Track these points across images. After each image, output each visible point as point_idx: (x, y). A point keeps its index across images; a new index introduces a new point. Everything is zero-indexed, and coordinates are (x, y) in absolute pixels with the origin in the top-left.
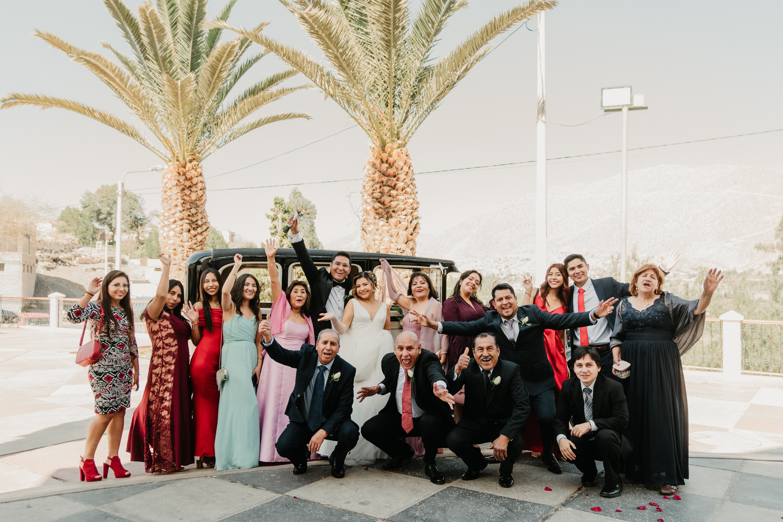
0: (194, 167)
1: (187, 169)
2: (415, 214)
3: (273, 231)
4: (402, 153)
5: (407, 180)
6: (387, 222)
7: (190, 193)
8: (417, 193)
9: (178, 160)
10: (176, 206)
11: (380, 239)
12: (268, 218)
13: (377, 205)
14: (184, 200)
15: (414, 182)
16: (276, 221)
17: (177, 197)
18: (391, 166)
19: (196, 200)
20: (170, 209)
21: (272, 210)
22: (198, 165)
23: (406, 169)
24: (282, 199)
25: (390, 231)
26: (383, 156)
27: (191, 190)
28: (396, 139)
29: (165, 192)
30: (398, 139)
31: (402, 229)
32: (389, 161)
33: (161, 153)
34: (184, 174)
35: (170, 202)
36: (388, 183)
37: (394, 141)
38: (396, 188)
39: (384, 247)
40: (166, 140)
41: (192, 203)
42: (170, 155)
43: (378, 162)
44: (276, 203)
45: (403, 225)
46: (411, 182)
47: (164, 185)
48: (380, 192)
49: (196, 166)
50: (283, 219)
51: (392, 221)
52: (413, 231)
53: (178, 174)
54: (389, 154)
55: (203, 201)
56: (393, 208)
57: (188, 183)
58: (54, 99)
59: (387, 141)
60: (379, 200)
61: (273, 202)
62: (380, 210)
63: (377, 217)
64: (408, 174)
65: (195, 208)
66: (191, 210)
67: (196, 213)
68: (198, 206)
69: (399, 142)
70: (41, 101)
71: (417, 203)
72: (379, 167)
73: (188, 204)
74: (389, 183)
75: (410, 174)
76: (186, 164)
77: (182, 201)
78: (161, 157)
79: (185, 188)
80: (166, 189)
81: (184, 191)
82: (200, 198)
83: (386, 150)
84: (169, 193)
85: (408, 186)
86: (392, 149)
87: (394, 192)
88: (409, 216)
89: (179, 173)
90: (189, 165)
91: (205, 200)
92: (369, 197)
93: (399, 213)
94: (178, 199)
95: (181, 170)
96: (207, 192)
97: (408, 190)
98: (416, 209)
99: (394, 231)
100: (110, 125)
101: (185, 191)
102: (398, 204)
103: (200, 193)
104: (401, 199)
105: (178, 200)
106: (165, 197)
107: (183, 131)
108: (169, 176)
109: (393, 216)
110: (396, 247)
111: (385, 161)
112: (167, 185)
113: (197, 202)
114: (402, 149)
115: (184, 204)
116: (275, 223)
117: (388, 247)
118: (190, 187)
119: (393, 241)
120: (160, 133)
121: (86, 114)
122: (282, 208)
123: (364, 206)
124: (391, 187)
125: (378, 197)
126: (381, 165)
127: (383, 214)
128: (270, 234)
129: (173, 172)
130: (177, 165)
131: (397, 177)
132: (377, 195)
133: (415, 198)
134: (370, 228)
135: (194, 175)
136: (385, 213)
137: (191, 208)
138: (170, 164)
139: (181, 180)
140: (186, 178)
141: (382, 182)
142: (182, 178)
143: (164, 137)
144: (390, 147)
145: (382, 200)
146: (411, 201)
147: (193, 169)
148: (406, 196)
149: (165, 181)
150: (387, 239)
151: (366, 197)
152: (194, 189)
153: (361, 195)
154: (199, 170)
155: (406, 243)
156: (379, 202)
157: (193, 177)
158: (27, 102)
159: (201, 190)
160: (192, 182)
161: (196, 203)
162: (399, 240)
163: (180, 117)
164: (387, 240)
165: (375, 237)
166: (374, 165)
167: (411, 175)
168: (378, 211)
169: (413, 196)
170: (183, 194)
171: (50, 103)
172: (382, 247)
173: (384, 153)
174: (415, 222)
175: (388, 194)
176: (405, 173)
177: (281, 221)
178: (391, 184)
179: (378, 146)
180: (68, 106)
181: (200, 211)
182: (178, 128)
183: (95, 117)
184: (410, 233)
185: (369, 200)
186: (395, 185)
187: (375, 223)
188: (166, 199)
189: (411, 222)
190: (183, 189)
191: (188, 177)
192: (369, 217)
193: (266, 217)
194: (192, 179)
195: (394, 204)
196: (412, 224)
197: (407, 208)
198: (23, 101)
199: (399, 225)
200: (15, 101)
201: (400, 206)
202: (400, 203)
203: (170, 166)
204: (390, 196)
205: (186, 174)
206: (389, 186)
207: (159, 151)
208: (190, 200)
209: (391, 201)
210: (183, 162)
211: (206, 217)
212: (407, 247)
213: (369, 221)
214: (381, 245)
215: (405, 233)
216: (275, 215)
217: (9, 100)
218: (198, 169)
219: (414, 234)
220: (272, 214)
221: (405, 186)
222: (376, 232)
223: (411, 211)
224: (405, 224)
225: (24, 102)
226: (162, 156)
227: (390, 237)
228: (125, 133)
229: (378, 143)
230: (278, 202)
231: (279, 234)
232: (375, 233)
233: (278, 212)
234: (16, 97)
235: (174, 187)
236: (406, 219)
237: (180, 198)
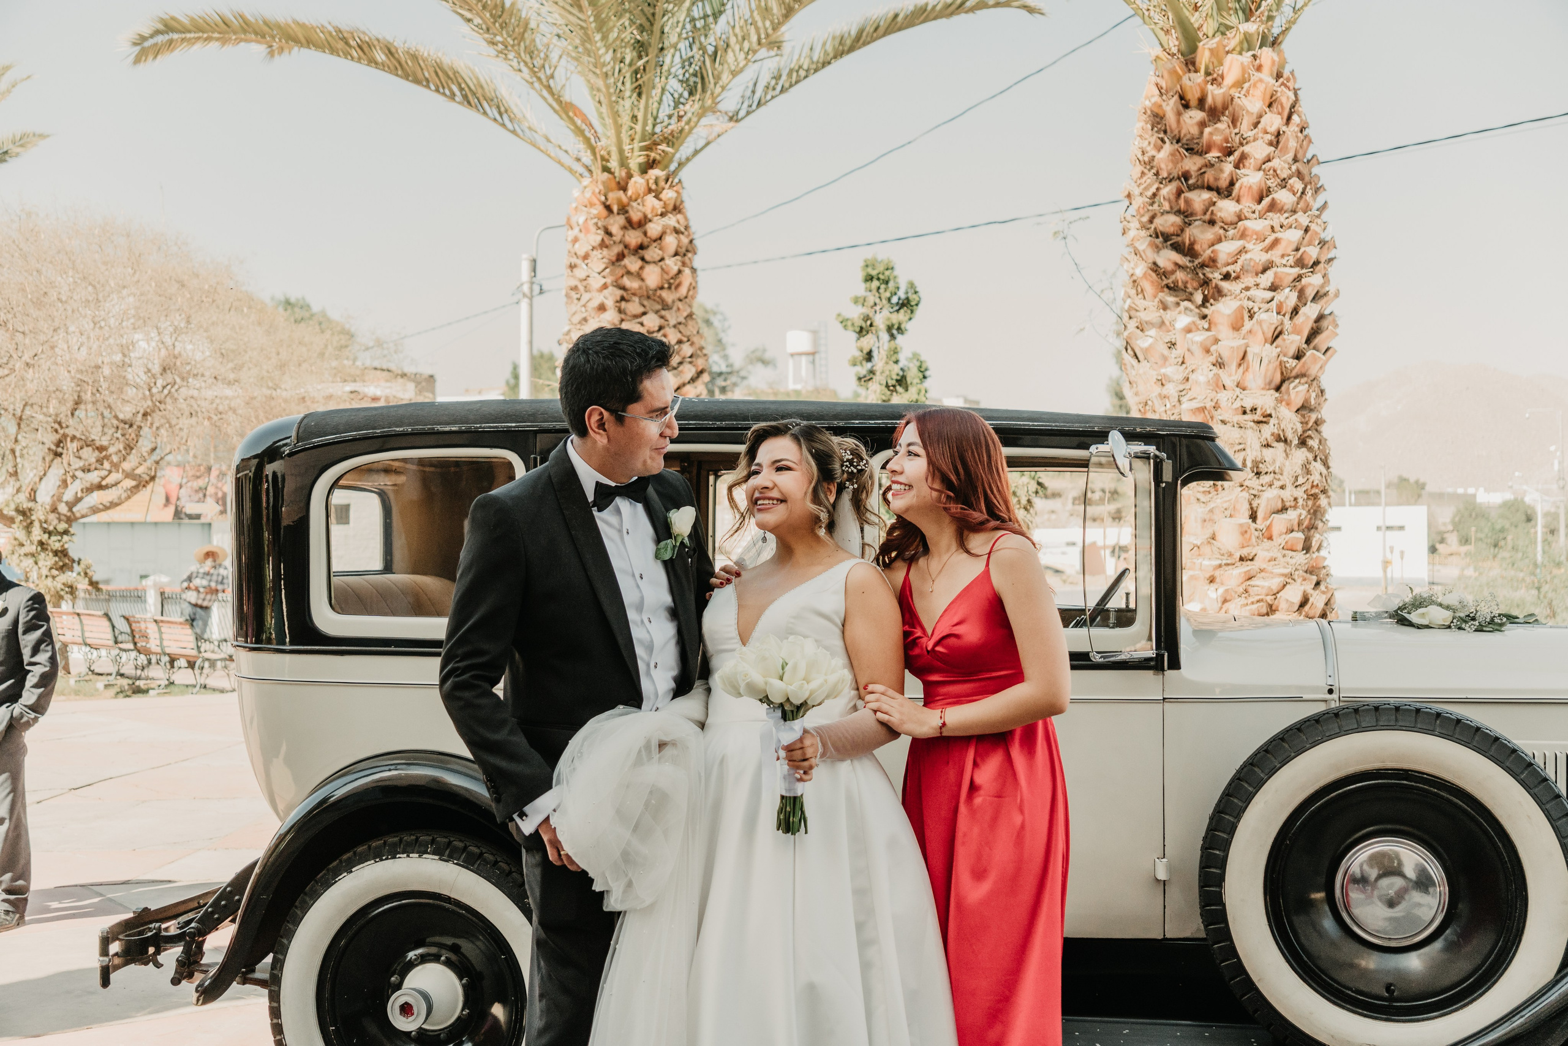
0: (654, 187)
1: (630, 193)
2: (1313, 281)
3: (863, 370)
4: (1259, 68)
5: (1275, 163)
6: (1204, 317)
7: (642, 268)
8: (1325, 206)
9: (606, 169)
10: (602, 308)
11: (1181, 377)
12: (845, 327)
13: (1168, 258)
14: (624, 288)
15: (1315, 170)
16: (870, 335)
17: (603, 281)
18: (1214, 114)
19: (662, 288)
20: (585, 320)
21: (856, 301)
22: (667, 180)
23: (1273, 121)
24: (889, 262)
25: (1213, 348)
26: (1188, 83)
27: (643, 259)
28: (1232, 20)
29: (572, 267)
30: (1247, 20)
31: (1260, 337)
32: (1209, 100)
33: (566, 152)
34: (623, 210)
35: (586, 297)
36: (1206, 176)
37: (1229, 28)
38: (1235, 193)
39: (1195, 404)
40: (566, 109)
41: (648, 297)
42: (587, 158)
43: (1170, 106)
44: (869, 278)
45: (1260, 323)
46: (1294, 168)
47: (569, 246)
48: (1179, 212)
49: (662, 183)
50: (889, 329)
51: (1223, 309)
52: (1308, 341)
53: (605, 212)
54: (1208, 74)
55: (683, 291)
56: (1228, 264)
57: (634, 238)
58: (265, 23)
59: (1204, 28)
60: (1175, 239)
61: (860, 275)
62: (1180, 276)
63: (1170, 299)
64: (1283, 139)
65: (657, 312)
66: (645, 319)
67: (661, 328)
68: (666, 307)
69: (1251, 27)
70: (235, 33)
71: (1323, 243)
72: (1174, 125)
73: (636, 299)
74: (1209, 176)
75: (1291, 142)
76: (630, 176)
77: (619, 293)
78: (562, 165)
79: (626, 252)
80: (574, 260)
81: (623, 263)
82: (672, 282)
83: (1198, 60)
84: (581, 273)
85: (1283, 183)
86: (1219, 55)
87: (1226, 208)
88: (1288, 290)
89: (608, 208)
90: (638, 183)
91: (693, 287)
92: (1143, 233)
93: (1248, 280)
94: (605, 286)
95: (615, 196)
96: (698, 261)
97: (1284, 197)
98: (1316, 263)
99: (1229, 344)
100: (417, 81)
101: (626, 261)
102: (1243, 251)
103: (673, 265)
104: (1257, 233)
105: (606, 292)
106: (573, 282)
107: (606, 75)
108: (581, 220)
109: (1225, 291)
110: (1238, 404)
111: (1194, 102)
112: (577, 245)
113: (665, 294)
114: (1258, 52)
115: (623, 304)
116: (868, 342)
117: (1209, 405)
118: (642, 247)
119: (1229, 382)
120: (549, 88)
121: (352, 58)
122: (888, 294)
123: (1126, 266)
124: (1218, 191)
125: (1171, 230)
126: (1179, 114)
127: (1190, 289)
128: (854, 380)
129: (592, 205)
130: (604, 183)
131: (1237, 154)
132: (1168, 222)
133: (1313, 227)
134: (1142, 343)
135: (653, 209)
136: (1195, 284)
137: (644, 314)
138: (586, 181)
139: (615, 229)
140: (629, 221)
141: (1186, 176)
142: (616, 224)
143: (559, 101)
144: (1211, 50)
145: (1186, 238)
146: (1293, 236)
147: (650, 191)
148: (1275, 219)
149: (571, 234)
150: (1204, 373)
151: (1132, 233)
152: (652, 253)
153: (1120, 227)
154: (668, 195)
155: (1278, 389)
156: (1177, 248)
157: (650, 216)
158: (199, 38)
159: (676, 254)
160: (645, 234)
161: (660, 297)
162: (1249, 376)
163: (590, 32)
164: (1202, 379)
165: (1163, 371)
166: (1157, 119)
167: (1293, 144)
168: (1173, 278)
169: (1303, 219)
170: (620, 272)
171: (256, 34)
172: (1186, 405)
173: (1192, 75)
174: (1310, 312)
175: (1207, 217)
176: (1269, 137)
177: (885, 336)
178: (1217, 179)
179: (1174, 50)
180: (303, 40)
181: (673, 322)
182: (591, 67)
183: (376, 63)
184: (1292, 351)
185: (1143, 245)
186: (1232, 184)
187: (1163, 323)
188: (575, 288)
189: (1295, 311)
190: (621, 257)
191: (636, 216)
192: (1140, 303)
193: (840, 326)
194: (646, 224)
195: (1225, 249)
196: (1300, 319)
197: (1278, 260)
198: (188, 35)
199: (1248, 324)
200: (166, 37)
201: (1248, 256)
202: (1249, 246)
203: (585, 187)
204: (1212, 222)
205: (629, 209)
206: (1210, 188)
207: (560, 147)
208: (640, 288)
209: (1219, 240)
210: (620, 173)
211: (695, 339)
212: (1279, 401)
213: (1144, 316)
214: (1183, 399)
215: (1271, 351)
216: (867, 318)
217: (152, 36)
218: (665, 192)
219: (1308, 354)
220: (855, 313)
221: (1269, 183)
222: (1166, 352)
223: (1296, 271)
224: (1269, 319)
225: (190, 39)
226: (568, 161)
227: (1215, 370)
228: (459, 103)
229: (1173, 42)
230: (874, 273)
231: (878, 377)
232: (1165, 359)
233: (878, 308)
234: (168, 26)
235: (595, 252)
236: (1274, 303)
237: (609, 280)
